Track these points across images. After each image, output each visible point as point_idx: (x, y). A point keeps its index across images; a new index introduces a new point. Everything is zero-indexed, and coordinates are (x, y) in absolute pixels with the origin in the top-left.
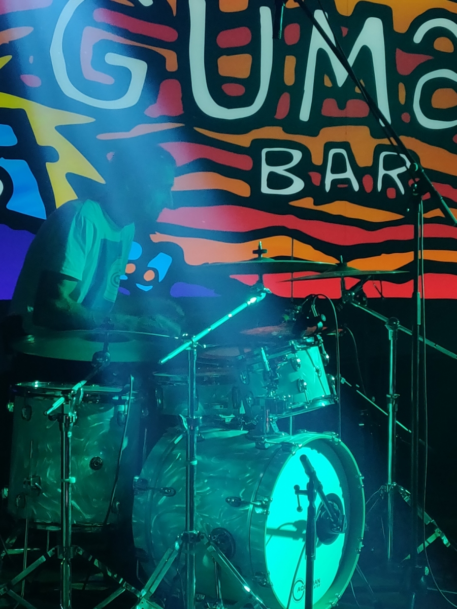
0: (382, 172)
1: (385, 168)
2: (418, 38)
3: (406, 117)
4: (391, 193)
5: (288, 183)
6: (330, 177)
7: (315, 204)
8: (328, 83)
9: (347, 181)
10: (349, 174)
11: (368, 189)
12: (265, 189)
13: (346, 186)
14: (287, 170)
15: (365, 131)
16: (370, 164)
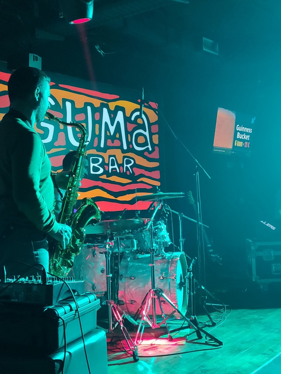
0: (125, 165)
1: (127, 164)
2: (133, 119)
3: (131, 146)
4: (128, 173)
5: (98, 170)
6: (111, 167)
7: (107, 177)
8: (108, 134)
9: (115, 169)
10: (116, 166)
11: (122, 172)
12: (92, 172)
13: (115, 170)
14: (98, 165)
15: (120, 150)
16: (122, 163)
